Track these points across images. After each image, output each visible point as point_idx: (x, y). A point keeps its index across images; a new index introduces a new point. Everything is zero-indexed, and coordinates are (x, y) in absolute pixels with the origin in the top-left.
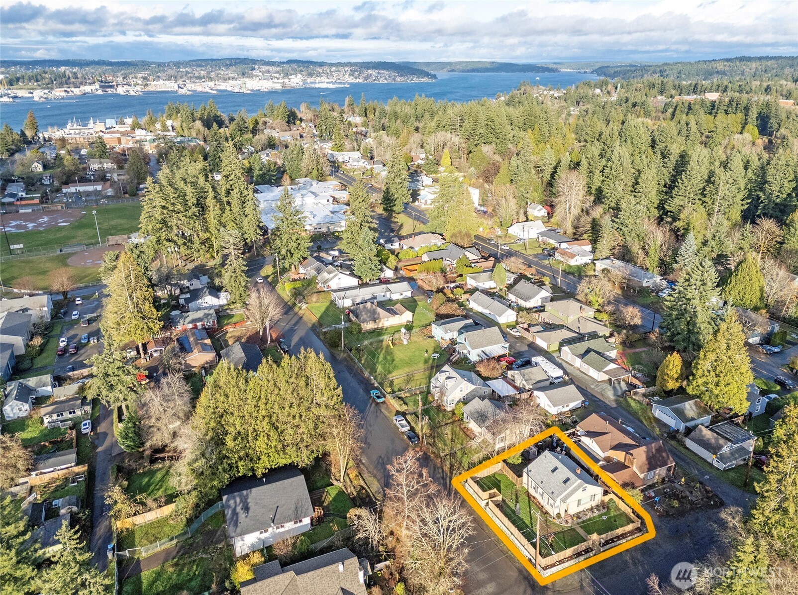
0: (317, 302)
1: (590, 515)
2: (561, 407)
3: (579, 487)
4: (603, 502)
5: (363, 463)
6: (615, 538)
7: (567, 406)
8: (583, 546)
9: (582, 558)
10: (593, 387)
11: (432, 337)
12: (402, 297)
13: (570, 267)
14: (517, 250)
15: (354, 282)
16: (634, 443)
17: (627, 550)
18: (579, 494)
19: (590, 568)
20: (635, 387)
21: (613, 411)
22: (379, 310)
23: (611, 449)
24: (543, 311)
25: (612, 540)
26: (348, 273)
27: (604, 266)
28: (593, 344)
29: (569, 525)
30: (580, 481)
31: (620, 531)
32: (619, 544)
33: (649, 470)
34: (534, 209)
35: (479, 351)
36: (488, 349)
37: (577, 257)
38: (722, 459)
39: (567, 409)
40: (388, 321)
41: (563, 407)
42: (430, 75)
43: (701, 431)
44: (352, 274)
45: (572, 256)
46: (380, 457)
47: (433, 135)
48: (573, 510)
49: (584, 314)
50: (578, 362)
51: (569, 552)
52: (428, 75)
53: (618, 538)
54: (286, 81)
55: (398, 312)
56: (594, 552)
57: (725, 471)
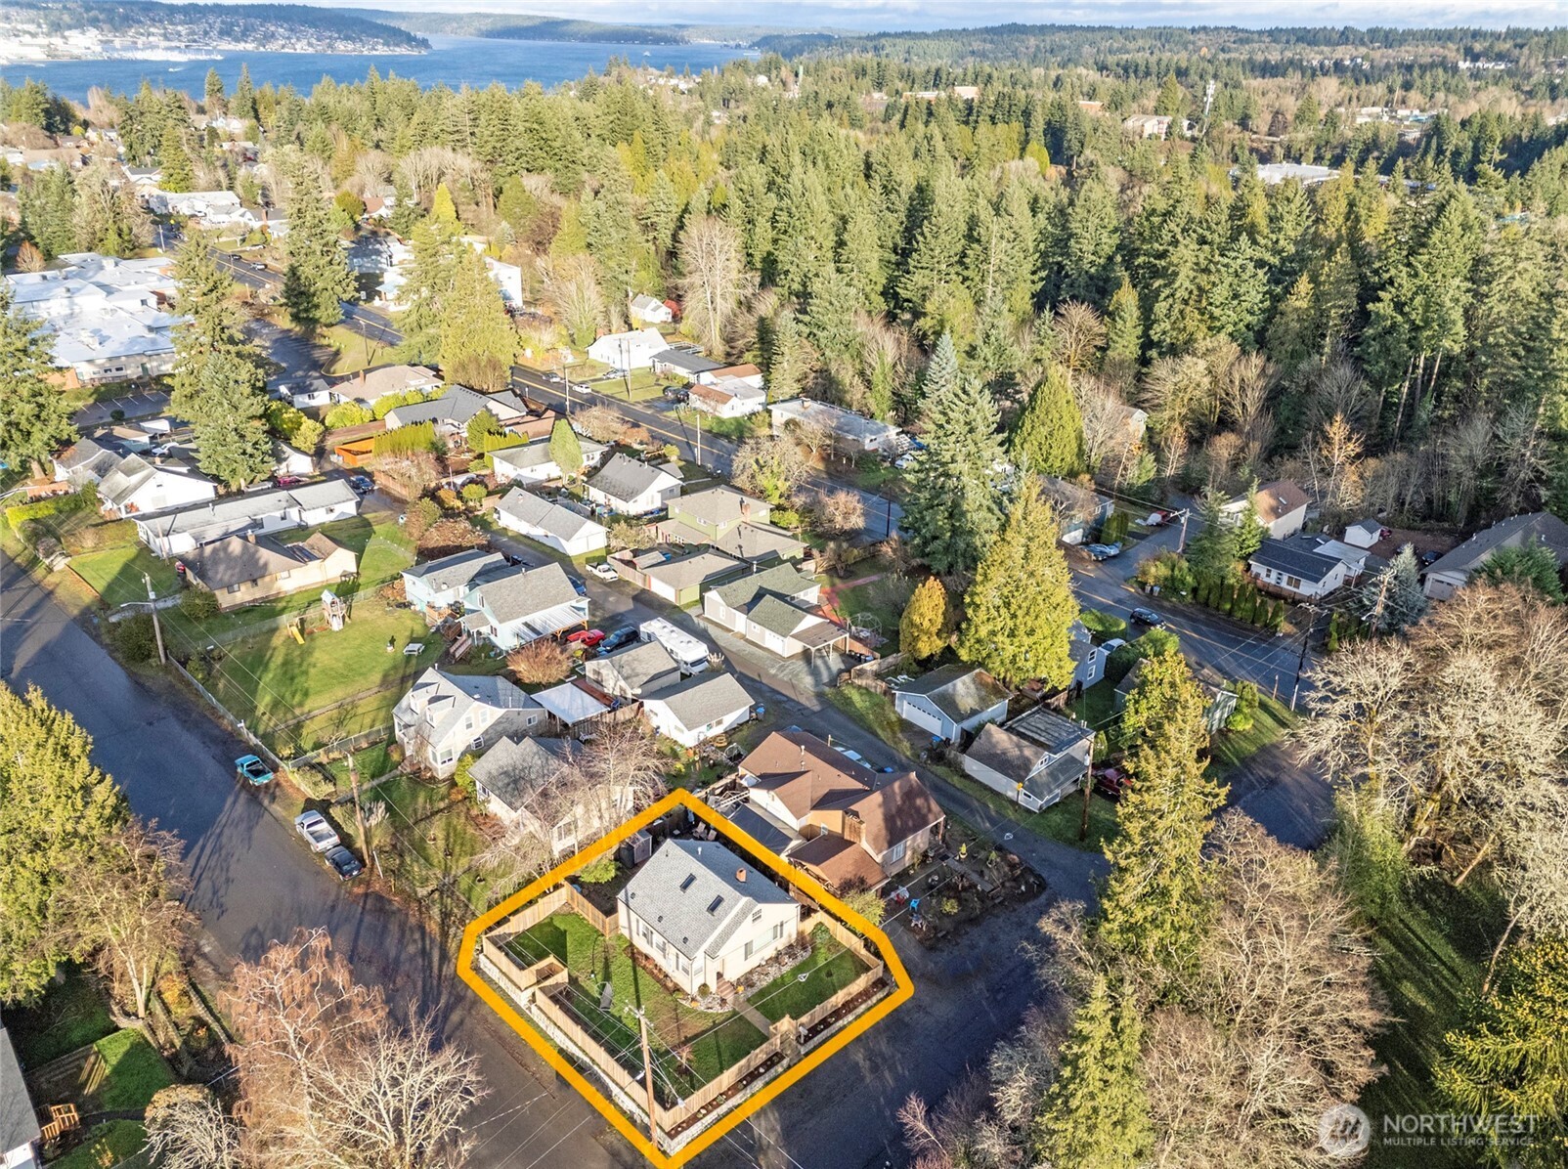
0: (95, 549)
1: (774, 972)
2: (704, 728)
3: (744, 913)
4: (801, 934)
6: (831, 1016)
7: (719, 723)
8: (759, 1055)
9: (758, 1084)
10: (773, 671)
11: (406, 605)
12: (332, 517)
13: (721, 422)
14: (609, 393)
15: (205, 490)
16: (859, 786)
17: (858, 1039)
18: (747, 931)
19: (779, 1102)
20: (859, 659)
21: (816, 720)
22: (265, 554)
23: (814, 808)
24: (666, 518)
25: (825, 1023)
26: (184, 470)
27: (788, 416)
28: (770, 579)
29: (728, 1008)
30: (745, 900)
31: (839, 998)
32: (841, 1029)
33: (891, 843)
34: (644, 306)
35: (517, 624)
36: (537, 618)
37: (734, 401)
38: (1034, 788)
39: (719, 730)
40: (290, 579)
41: (710, 726)
42: (415, 39)
43: (989, 734)
44: (195, 473)
45: (723, 398)
47: (412, 153)
48: (735, 971)
49: (749, 517)
50: (740, 623)
51: (728, 1077)
52: (409, 39)
53: (837, 1014)
54: (57, 41)
55: (316, 553)
56: (785, 1062)
57: (1045, 811)
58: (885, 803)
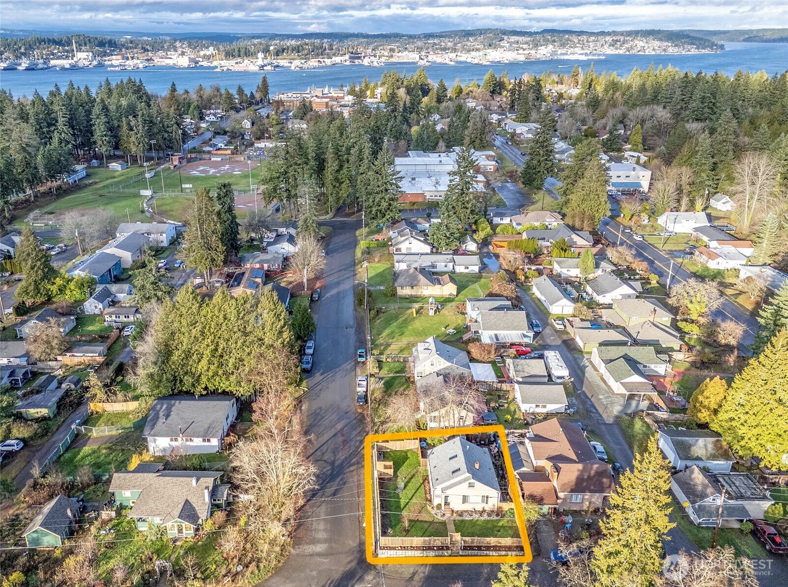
0: (379, 262)
1: (476, 517)
2: (534, 406)
3: (465, 480)
4: (500, 508)
5: (301, 410)
6: (485, 547)
7: (544, 407)
9: (432, 553)
10: (601, 397)
11: (463, 314)
12: (467, 271)
13: (707, 269)
14: (652, 242)
15: (427, 249)
19: (435, 566)
20: (658, 408)
21: (603, 427)
22: (421, 277)
24: (611, 308)
25: (479, 548)
26: (422, 239)
27: (749, 274)
28: (635, 352)
29: (444, 519)
30: (468, 475)
31: (492, 541)
32: (487, 555)
33: (572, 491)
35: (492, 333)
36: (502, 333)
37: (720, 259)
38: (699, 511)
39: (544, 411)
40: (430, 291)
41: (537, 406)
42: (716, 45)
43: (692, 472)
46: (321, 408)
48: (457, 505)
49: (657, 320)
50: (602, 368)
51: (418, 541)
52: (712, 45)
53: (488, 548)
54: (533, 52)
55: (442, 283)
56: (450, 552)
57: (699, 526)
58: (582, 472)
